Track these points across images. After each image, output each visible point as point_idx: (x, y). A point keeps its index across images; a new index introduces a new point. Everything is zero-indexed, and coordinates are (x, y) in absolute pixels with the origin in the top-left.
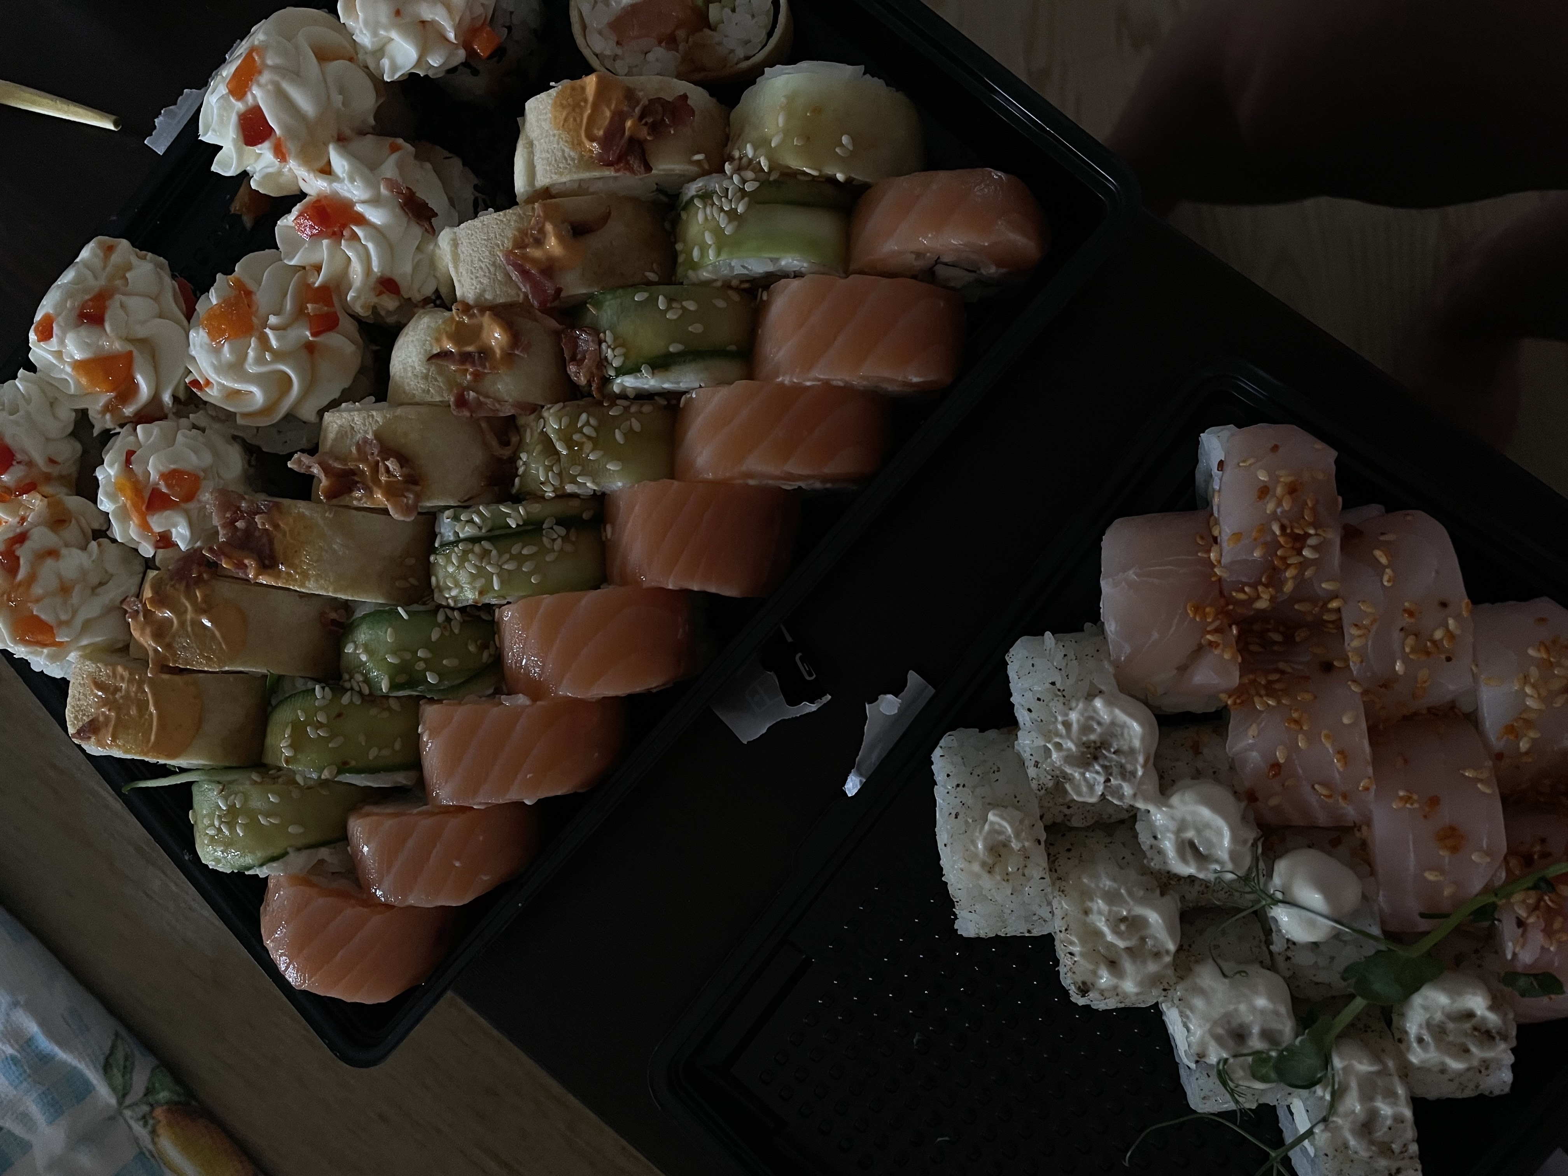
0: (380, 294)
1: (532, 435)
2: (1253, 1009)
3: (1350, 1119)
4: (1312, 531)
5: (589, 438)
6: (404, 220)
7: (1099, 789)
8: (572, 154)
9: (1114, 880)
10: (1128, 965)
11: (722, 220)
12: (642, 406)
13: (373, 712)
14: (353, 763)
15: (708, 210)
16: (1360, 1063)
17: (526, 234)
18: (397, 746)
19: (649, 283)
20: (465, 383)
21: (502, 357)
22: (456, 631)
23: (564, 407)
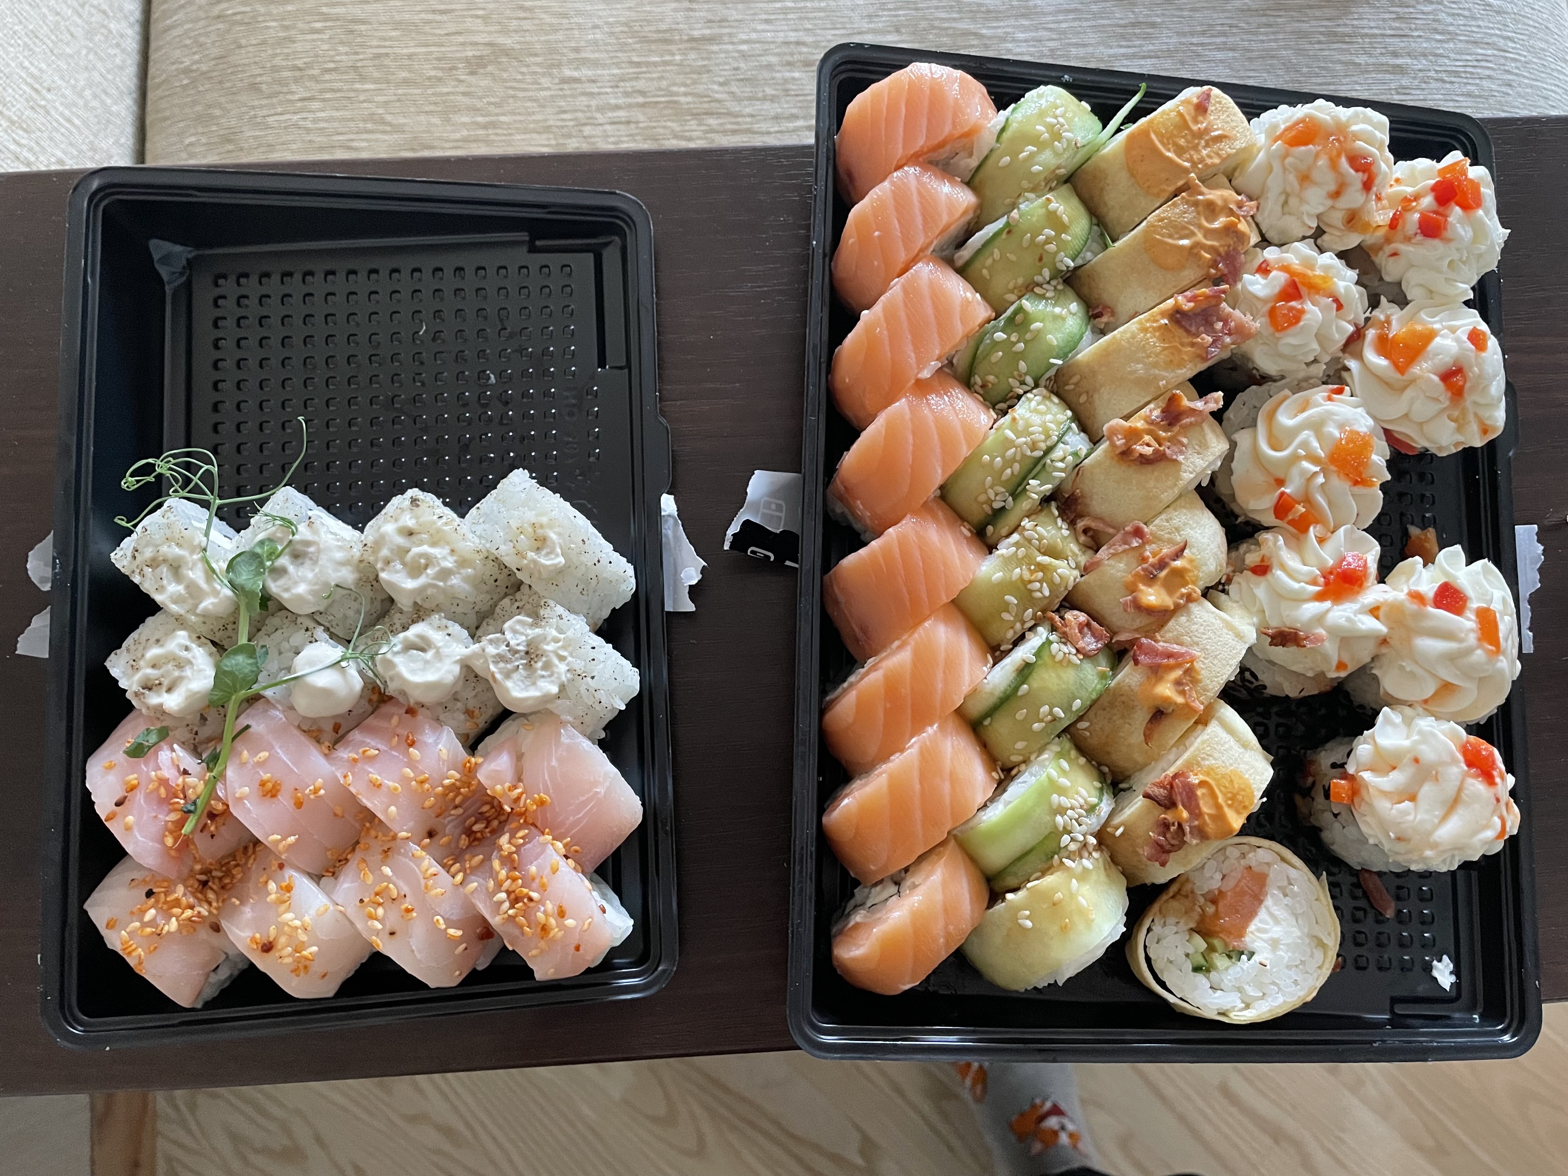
0: (1262, 560)
1: (1072, 551)
2: (303, 580)
3: (190, 565)
5: (1030, 582)
6: (1288, 624)
7: (508, 635)
8: (1207, 763)
9: (452, 586)
10: (401, 541)
11: (1065, 801)
12: (1015, 633)
13: (1020, 281)
14: (1004, 236)
15: (1082, 801)
16: (212, 604)
17: (1192, 682)
18: (985, 272)
19: (1080, 719)
20: (1147, 547)
21: (1137, 586)
22: (1010, 380)
23: (1066, 588)
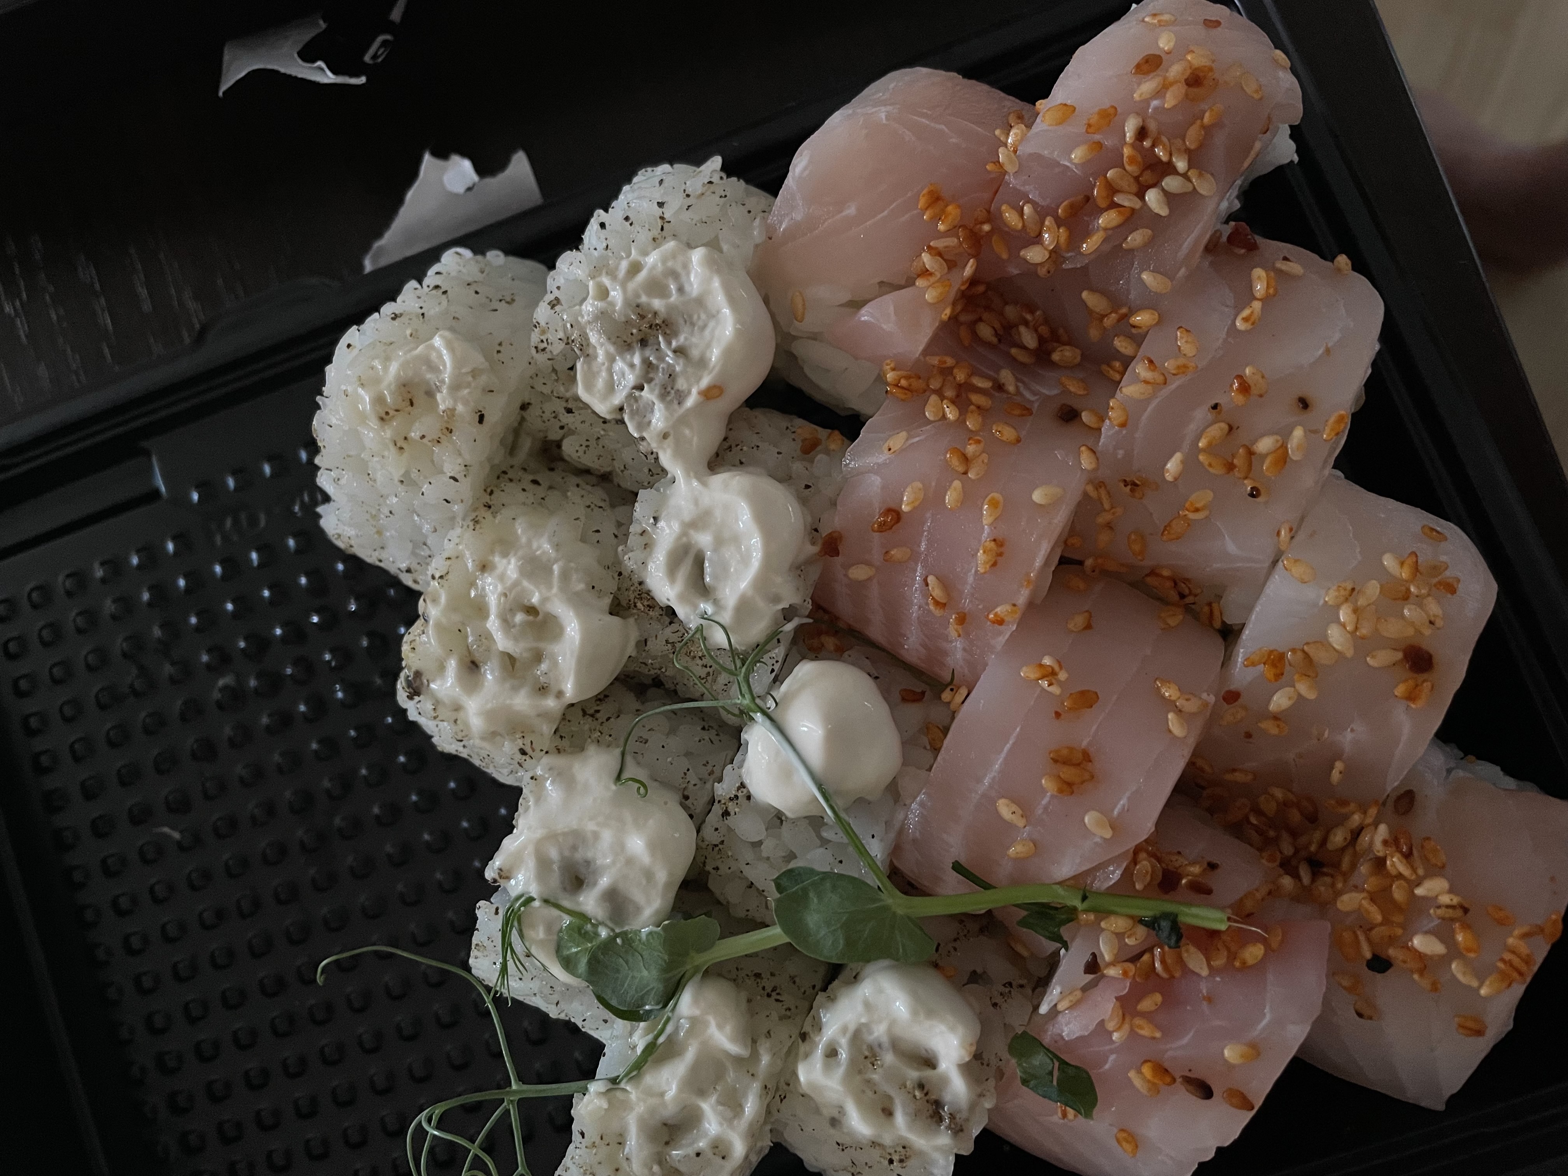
2: (619, 847)
3: (653, 1101)
4: (1181, 165)
9: (557, 546)
10: (490, 675)
16: (720, 1027)
